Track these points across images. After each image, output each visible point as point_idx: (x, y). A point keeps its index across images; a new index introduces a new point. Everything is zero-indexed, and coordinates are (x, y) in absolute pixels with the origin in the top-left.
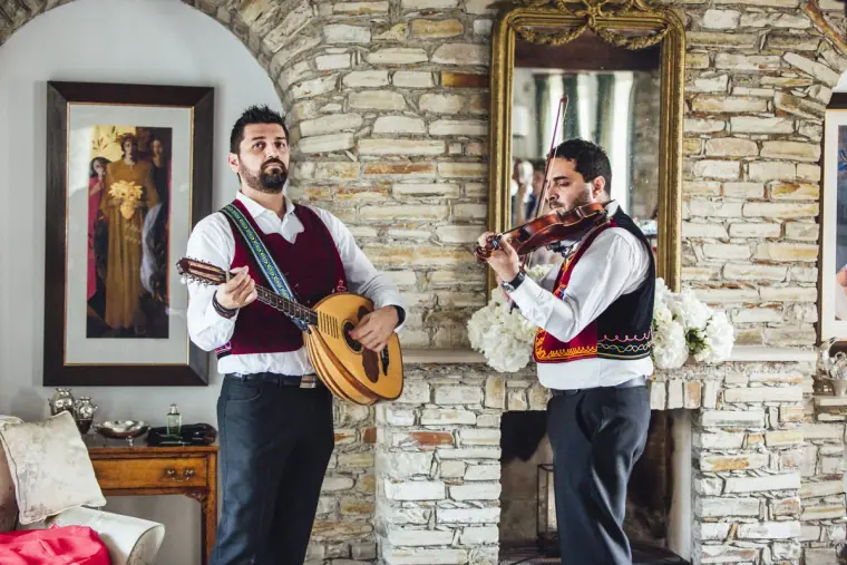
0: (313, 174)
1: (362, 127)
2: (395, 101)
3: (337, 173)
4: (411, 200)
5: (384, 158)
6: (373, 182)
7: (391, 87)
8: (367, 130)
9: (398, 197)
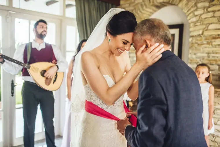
0: (192, 41)
1: (205, 28)
2: (215, 20)
3: (197, 40)
4: (217, 46)
5: (211, 35)
6: (207, 42)
7: (214, 17)
8: (206, 29)
9: (213, 45)
